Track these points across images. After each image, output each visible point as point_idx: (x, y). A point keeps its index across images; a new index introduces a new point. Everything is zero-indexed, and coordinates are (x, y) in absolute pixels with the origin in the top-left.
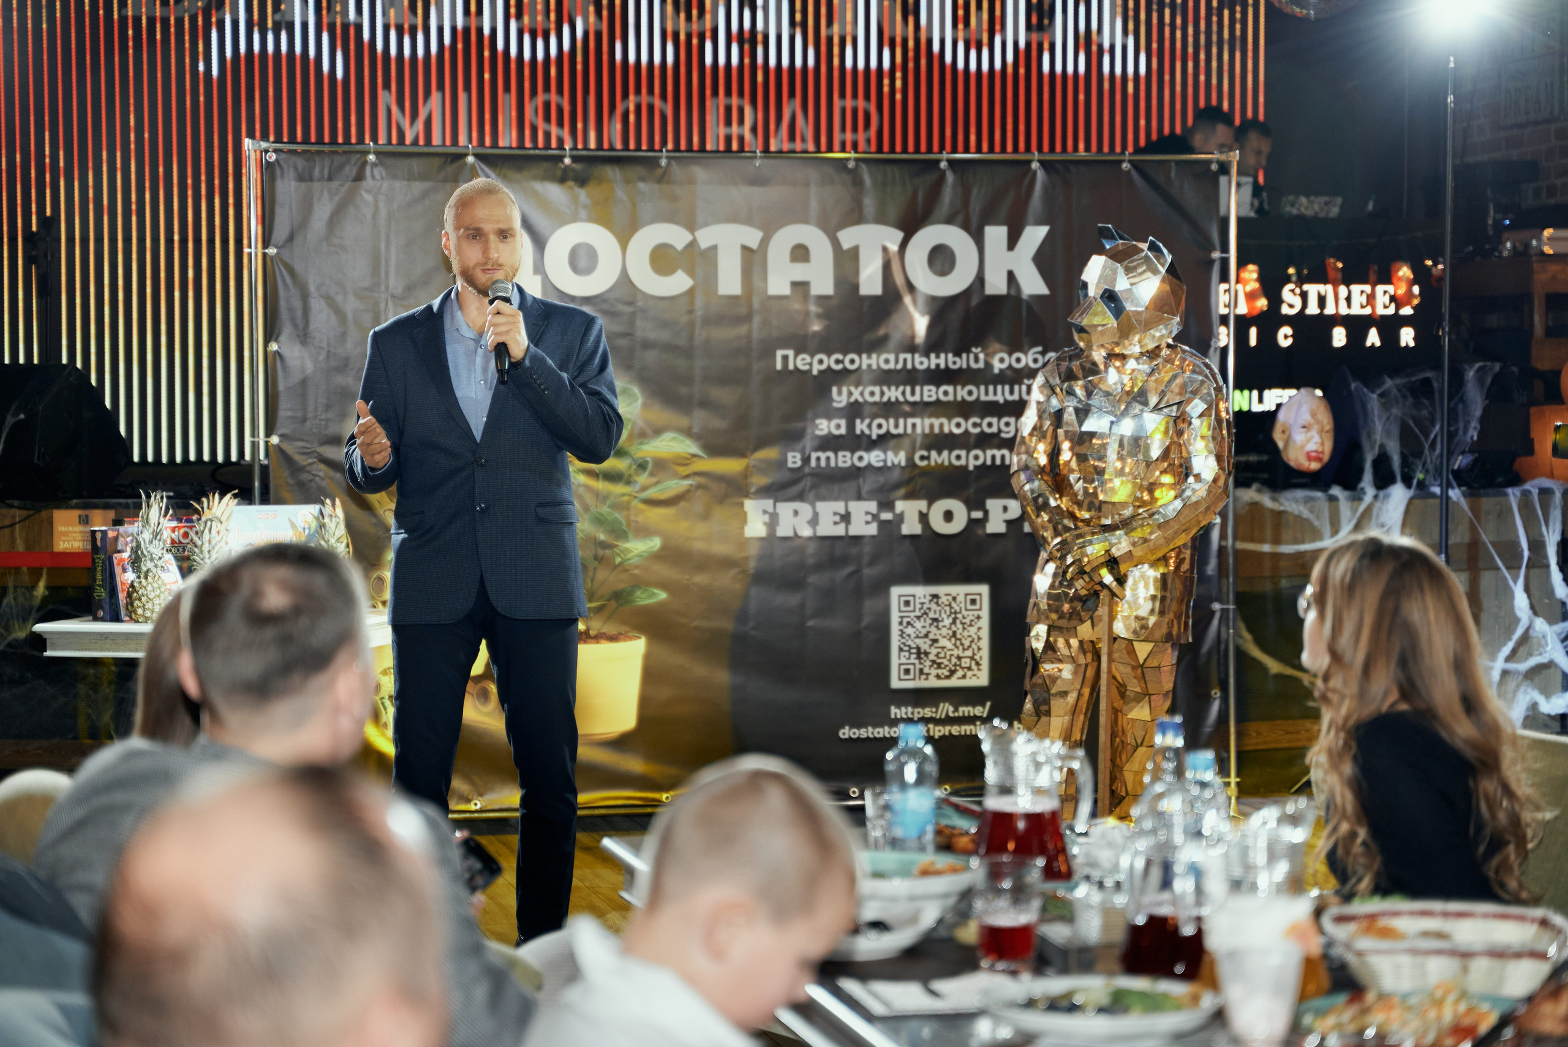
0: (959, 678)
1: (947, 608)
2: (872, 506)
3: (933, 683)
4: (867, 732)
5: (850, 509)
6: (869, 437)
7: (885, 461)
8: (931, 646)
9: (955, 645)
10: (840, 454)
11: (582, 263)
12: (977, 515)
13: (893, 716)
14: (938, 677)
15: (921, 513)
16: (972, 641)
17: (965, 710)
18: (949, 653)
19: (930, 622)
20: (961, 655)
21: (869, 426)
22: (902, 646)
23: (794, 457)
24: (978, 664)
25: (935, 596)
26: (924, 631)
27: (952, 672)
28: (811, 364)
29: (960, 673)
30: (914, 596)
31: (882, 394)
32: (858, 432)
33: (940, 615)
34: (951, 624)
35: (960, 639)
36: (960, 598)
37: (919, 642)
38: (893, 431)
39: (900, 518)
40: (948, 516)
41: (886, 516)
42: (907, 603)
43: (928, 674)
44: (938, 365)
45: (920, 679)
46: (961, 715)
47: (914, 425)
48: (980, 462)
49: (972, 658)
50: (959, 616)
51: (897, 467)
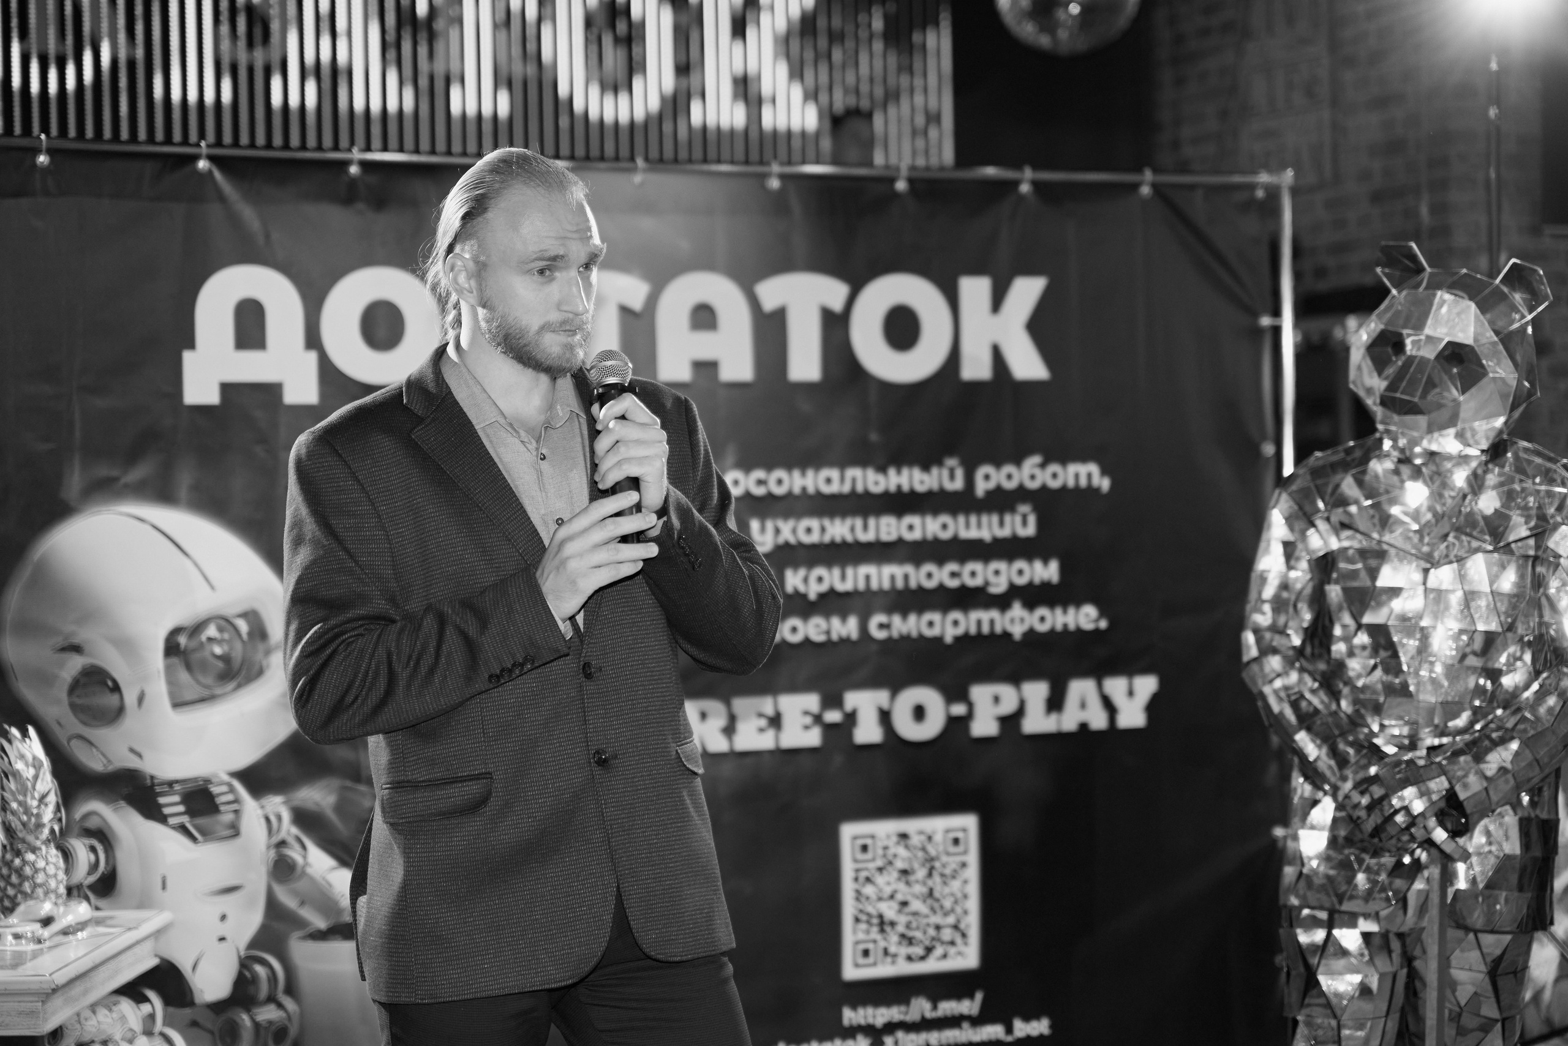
0: (938, 959)
1: (920, 854)
2: (811, 701)
3: (903, 968)
5: (780, 708)
6: (805, 596)
7: (828, 632)
8: (900, 911)
9: (932, 908)
11: (381, 333)
12: (959, 709)
13: (845, 1023)
14: (909, 958)
15: (880, 709)
16: (956, 902)
17: (948, 1007)
18: (925, 921)
19: (897, 875)
20: (941, 923)
21: (806, 580)
22: (858, 915)
24: (964, 935)
25: (904, 836)
26: (888, 890)
27: (929, 950)
29: (939, 951)
30: (873, 837)
31: (823, 530)
32: (789, 589)
33: (911, 864)
34: (926, 877)
35: (939, 900)
36: (938, 837)
37: (883, 907)
38: (840, 587)
39: (851, 718)
40: (919, 713)
41: (833, 716)
42: (864, 849)
43: (895, 956)
44: (898, 487)
45: (883, 963)
46: (941, 1014)
47: (868, 577)
48: (960, 631)
49: (956, 927)
50: (937, 864)
51: (845, 641)
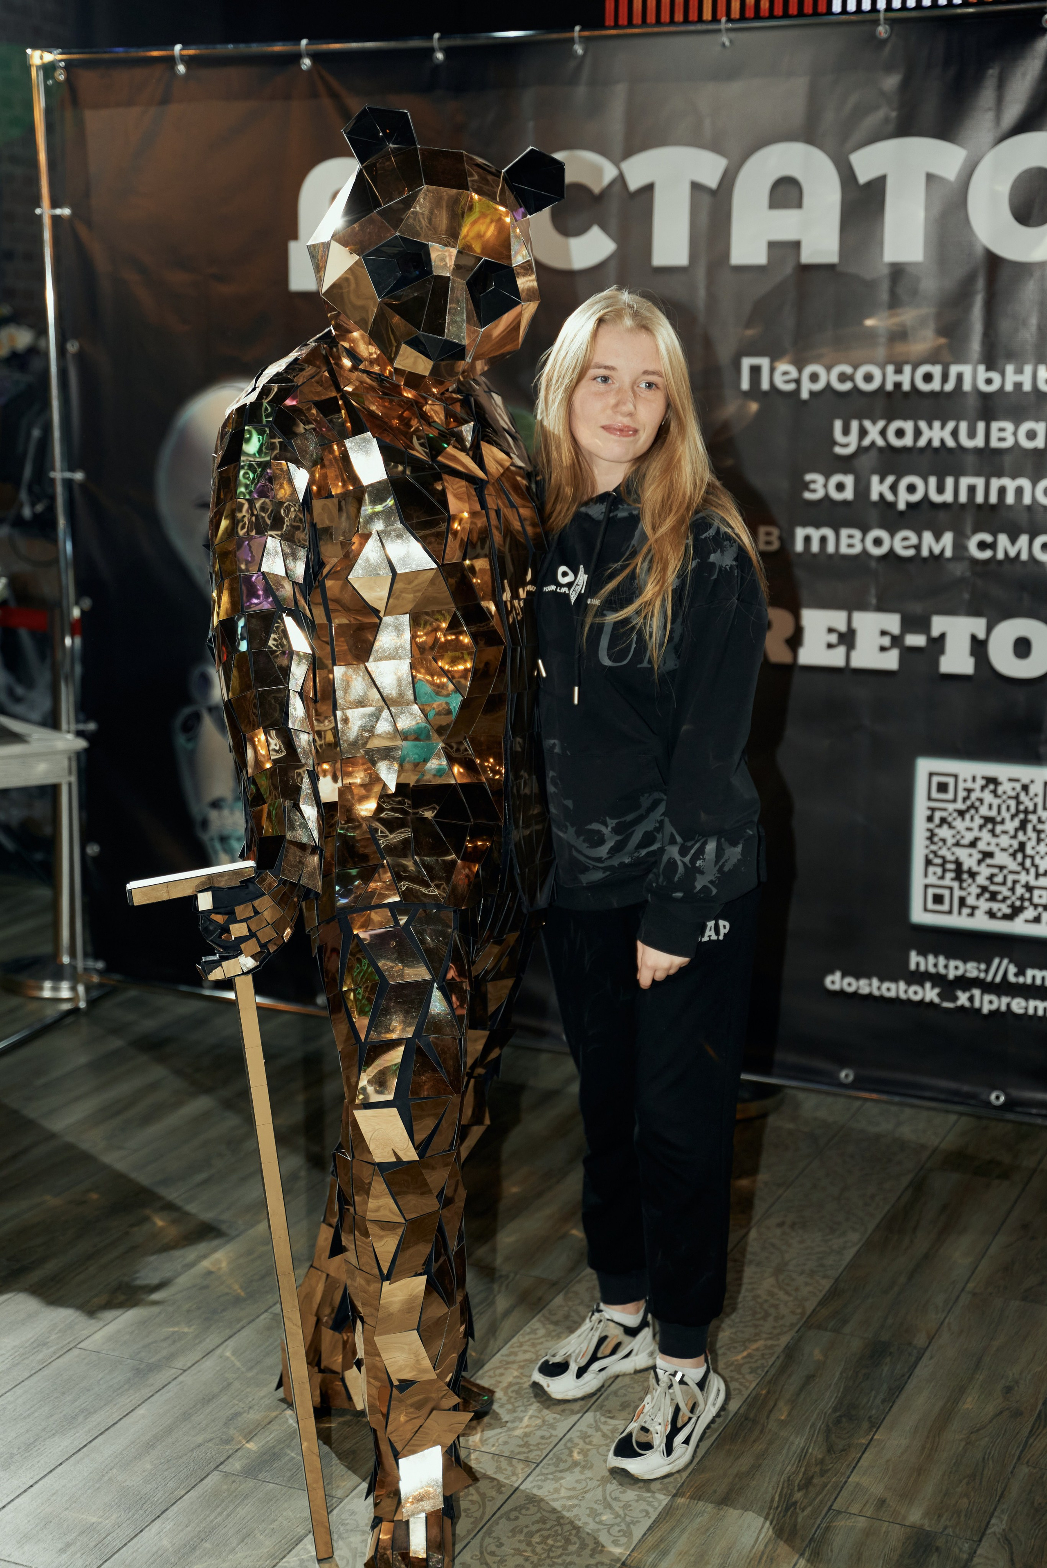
0: (1027, 921)
1: (1013, 802)
2: (892, 622)
3: (981, 923)
4: (870, 985)
5: (855, 624)
6: (893, 505)
7: (918, 547)
8: (980, 862)
9: (1022, 864)
10: (844, 532)
13: (913, 967)
14: (991, 914)
15: (974, 638)
17: (1037, 974)
18: (1012, 877)
19: (982, 821)
20: (1033, 883)
21: (894, 488)
22: (931, 856)
23: (768, 534)
25: (992, 781)
26: (969, 837)
27: (1016, 911)
28: (798, 382)
29: (1030, 913)
30: (956, 777)
31: (918, 433)
32: (875, 497)
33: (999, 812)
34: (1016, 830)
35: (1032, 858)
36: (1036, 787)
37: (962, 854)
38: (935, 498)
39: (938, 644)
40: (1023, 647)
41: (916, 640)
42: (943, 788)
43: (974, 908)
44: (1018, 386)
45: (960, 913)
46: (1029, 981)
47: (972, 489)
50: (1033, 818)
51: (936, 559)
